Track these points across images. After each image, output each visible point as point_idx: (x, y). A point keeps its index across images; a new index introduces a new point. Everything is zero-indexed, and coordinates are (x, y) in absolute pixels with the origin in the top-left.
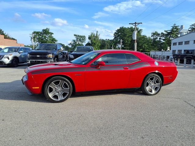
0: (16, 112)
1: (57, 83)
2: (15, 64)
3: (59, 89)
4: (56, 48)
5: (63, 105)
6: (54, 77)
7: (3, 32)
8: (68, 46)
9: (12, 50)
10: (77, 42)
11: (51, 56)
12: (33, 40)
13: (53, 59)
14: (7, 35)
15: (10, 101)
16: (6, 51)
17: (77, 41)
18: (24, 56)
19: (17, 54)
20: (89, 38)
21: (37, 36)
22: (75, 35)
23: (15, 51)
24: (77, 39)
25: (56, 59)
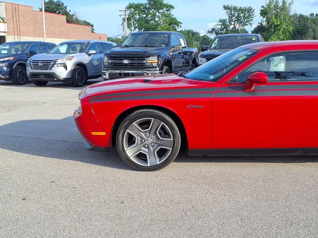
0: (53, 184)
1: (145, 125)
2: (78, 80)
3: (151, 140)
4: (167, 41)
5: (156, 176)
6: (139, 111)
7: (66, 7)
8: (208, 35)
9: (75, 48)
10: (231, 24)
11: (153, 60)
12: (126, 24)
13: (158, 68)
14: (73, 15)
15: (49, 159)
16: (63, 49)
17: (230, 21)
18: (98, 62)
19: (85, 58)
20: (264, 13)
21: (135, 14)
22: (226, 8)
23: (81, 51)
24: (231, 16)
25: (165, 68)
